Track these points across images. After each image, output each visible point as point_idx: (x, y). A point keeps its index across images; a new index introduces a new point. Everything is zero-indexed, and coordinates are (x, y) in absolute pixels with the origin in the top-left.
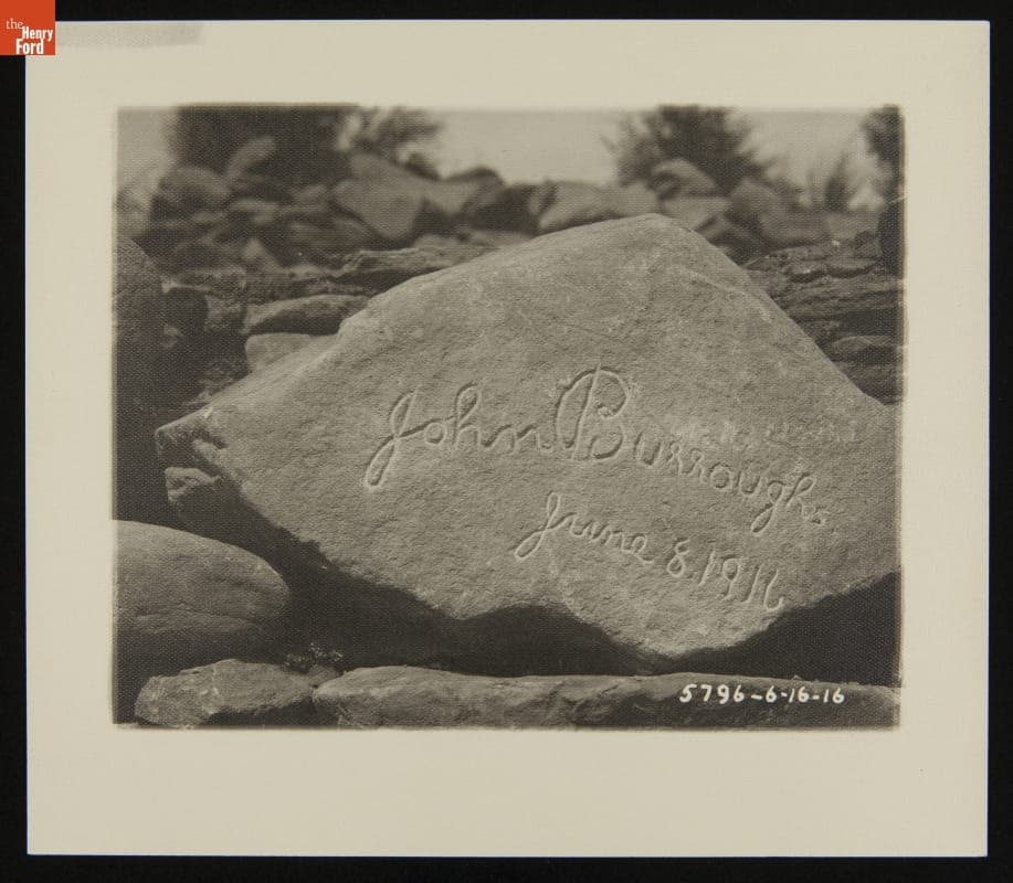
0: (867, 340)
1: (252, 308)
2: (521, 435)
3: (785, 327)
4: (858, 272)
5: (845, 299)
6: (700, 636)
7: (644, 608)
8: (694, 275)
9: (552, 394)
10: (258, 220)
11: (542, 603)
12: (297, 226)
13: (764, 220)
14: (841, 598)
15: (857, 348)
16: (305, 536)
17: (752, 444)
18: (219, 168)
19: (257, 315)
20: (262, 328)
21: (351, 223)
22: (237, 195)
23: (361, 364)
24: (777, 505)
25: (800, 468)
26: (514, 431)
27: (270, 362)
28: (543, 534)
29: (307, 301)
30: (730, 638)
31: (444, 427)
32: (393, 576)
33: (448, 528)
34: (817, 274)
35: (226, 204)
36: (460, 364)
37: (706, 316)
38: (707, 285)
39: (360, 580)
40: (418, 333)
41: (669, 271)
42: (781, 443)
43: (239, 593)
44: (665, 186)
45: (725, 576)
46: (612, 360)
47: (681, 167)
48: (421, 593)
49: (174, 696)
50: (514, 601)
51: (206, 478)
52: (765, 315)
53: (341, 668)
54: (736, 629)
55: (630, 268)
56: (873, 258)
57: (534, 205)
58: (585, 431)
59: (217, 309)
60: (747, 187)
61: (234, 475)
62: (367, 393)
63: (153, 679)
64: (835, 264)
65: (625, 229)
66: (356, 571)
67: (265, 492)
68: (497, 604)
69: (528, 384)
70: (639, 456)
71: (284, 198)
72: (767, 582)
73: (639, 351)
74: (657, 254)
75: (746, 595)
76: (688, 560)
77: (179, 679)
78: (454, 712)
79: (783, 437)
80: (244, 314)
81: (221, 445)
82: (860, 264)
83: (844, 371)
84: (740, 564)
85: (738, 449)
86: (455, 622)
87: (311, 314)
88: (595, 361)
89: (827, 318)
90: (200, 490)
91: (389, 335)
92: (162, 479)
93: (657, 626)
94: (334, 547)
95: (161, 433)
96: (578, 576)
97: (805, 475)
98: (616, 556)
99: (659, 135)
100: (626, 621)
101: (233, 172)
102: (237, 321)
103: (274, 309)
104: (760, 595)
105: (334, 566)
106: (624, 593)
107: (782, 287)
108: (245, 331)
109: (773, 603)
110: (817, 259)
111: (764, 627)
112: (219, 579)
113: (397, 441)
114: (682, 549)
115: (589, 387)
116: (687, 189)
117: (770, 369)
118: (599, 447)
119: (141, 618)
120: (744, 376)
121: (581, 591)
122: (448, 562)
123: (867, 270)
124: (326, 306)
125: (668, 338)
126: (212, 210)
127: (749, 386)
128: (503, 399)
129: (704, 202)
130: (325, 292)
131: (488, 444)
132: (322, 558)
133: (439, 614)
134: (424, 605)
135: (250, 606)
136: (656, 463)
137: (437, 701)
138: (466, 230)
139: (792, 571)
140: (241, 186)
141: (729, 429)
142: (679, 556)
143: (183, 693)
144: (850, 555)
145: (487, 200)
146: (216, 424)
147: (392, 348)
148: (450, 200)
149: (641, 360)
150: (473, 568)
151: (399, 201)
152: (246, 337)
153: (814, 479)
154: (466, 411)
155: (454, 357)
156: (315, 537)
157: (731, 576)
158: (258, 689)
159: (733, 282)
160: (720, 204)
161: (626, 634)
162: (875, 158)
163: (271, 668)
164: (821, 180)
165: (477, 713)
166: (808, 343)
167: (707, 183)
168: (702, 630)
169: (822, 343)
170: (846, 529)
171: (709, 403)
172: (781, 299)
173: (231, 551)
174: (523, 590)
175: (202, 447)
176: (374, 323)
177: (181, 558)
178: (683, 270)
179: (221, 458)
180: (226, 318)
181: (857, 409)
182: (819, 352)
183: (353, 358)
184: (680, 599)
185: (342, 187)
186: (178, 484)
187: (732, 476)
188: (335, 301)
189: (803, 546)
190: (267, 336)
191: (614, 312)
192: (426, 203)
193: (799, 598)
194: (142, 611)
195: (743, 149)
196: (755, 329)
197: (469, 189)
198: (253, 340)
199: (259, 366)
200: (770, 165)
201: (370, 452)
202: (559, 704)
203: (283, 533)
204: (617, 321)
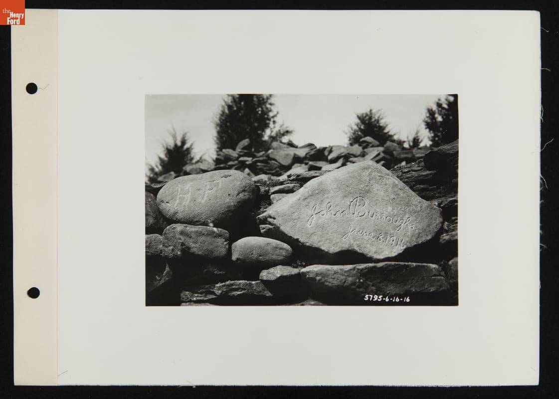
0: (422, 186)
1: (271, 188)
2: (342, 213)
3: (401, 184)
4: (419, 170)
5: (416, 177)
6: (387, 254)
7: (373, 249)
8: (379, 174)
9: (349, 203)
10: (248, 163)
11: (350, 249)
12: (259, 164)
13: (394, 152)
14: (419, 244)
15: (420, 188)
16: (295, 237)
17: (395, 212)
18: (234, 149)
19: (273, 190)
20: (274, 193)
21: (274, 162)
22: (240, 156)
23: (305, 199)
24: (402, 225)
25: (407, 216)
26: (340, 212)
27: (277, 201)
28: (349, 234)
29: (284, 186)
30: (394, 255)
31: (325, 212)
32: (316, 245)
33: (327, 234)
34: (409, 171)
35: (237, 159)
36: (327, 198)
37: (382, 183)
38: (382, 177)
39: (309, 246)
40: (317, 192)
41: (373, 174)
42: (403, 211)
43: (281, 251)
44: (365, 145)
45: (391, 241)
46: (361, 195)
47: (368, 139)
48: (323, 248)
49: (269, 273)
50: (344, 249)
51: (271, 227)
52: (397, 182)
53: (304, 267)
54: (395, 252)
55: (364, 174)
56: (422, 167)
57: (326, 153)
58: (357, 211)
59: (263, 189)
60: (389, 143)
61: (278, 225)
62: (306, 206)
63: (263, 271)
64: (413, 168)
65: (362, 165)
66: (308, 244)
67: (286, 229)
68: (340, 250)
69: (342, 202)
70: (370, 216)
71: (254, 156)
72: (401, 242)
73: (368, 193)
74: (370, 170)
75: (397, 245)
76: (383, 238)
77: (269, 270)
78: (333, 272)
79: (403, 209)
80: (269, 190)
81: (274, 219)
82: (419, 168)
83: (417, 194)
84: (395, 238)
85: (392, 213)
86: (330, 254)
87: (286, 189)
88: (358, 195)
89: (412, 182)
90: (270, 229)
91: (310, 193)
92: (259, 228)
93: (376, 253)
94: (302, 239)
95: (259, 218)
96: (358, 243)
97: (408, 218)
98: (366, 238)
99: (360, 128)
100: (369, 252)
101: (238, 150)
102: (267, 192)
103: (277, 188)
104: (400, 245)
105: (303, 244)
106: (368, 246)
107: (400, 175)
108: (270, 194)
109: (404, 246)
110: (409, 167)
111: (401, 252)
112: (277, 248)
113: (314, 216)
114: (381, 235)
115: (357, 201)
116: (371, 145)
117: (399, 195)
118: (360, 214)
119: (260, 257)
120: (393, 196)
121: (359, 246)
122: (328, 241)
123: (421, 170)
124: (289, 187)
125: (374, 189)
126: (234, 161)
127: (394, 199)
128: (337, 205)
129: (376, 148)
130: (288, 183)
131: (335, 215)
132: (300, 242)
133: (327, 253)
134: (323, 251)
135: (284, 253)
136: (374, 217)
137: (329, 270)
138: (307, 161)
139: (407, 239)
140: (241, 154)
141: (390, 209)
142: (381, 237)
143: (271, 273)
144: (420, 235)
145: (313, 152)
146: (273, 214)
147: (312, 195)
148: (302, 153)
149: (368, 194)
150: (334, 242)
151: (287, 155)
152: (270, 195)
153: (411, 218)
154: (329, 208)
155: (326, 196)
156: (298, 237)
157: (393, 241)
158: (288, 271)
159: (388, 175)
160: (381, 149)
161: (370, 255)
162: (428, 130)
163: (289, 267)
164: (411, 138)
165: (338, 272)
166: (407, 188)
167: (377, 143)
168: (387, 253)
169: (411, 188)
170: (419, 229)
171: (385, 203)
172: (400, 178)
173: (278, 242)
174: (345, 246)
175: (270, 220)
176: (307, 190)
177: (268, 244)
178: (376, 173)
179: (275, 222)
180: (265, 191)
181: (420, 202)
182: (410, 190)
183: (303, 198)
184: (381, 247)
185: (270, 151)
186: (264, 229)
187: (391, 219)
188: (291, 185)
189: (409, 233)
190: (276, 195)
191: (361, 184)
192: (295, 154)
193: (409, 245)
194: (261, 256)
195: (386, 131)
196: (395, 186)
197: (307, 150)
198: (272, 196)
199: (275, 202)
200: (395, 135)
201: (308, 218)
202: (356, 269)
203: (291, 237)
204: (362, 186)
